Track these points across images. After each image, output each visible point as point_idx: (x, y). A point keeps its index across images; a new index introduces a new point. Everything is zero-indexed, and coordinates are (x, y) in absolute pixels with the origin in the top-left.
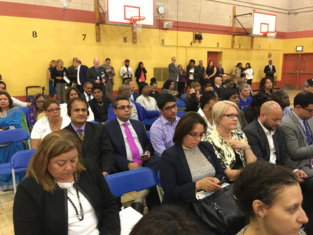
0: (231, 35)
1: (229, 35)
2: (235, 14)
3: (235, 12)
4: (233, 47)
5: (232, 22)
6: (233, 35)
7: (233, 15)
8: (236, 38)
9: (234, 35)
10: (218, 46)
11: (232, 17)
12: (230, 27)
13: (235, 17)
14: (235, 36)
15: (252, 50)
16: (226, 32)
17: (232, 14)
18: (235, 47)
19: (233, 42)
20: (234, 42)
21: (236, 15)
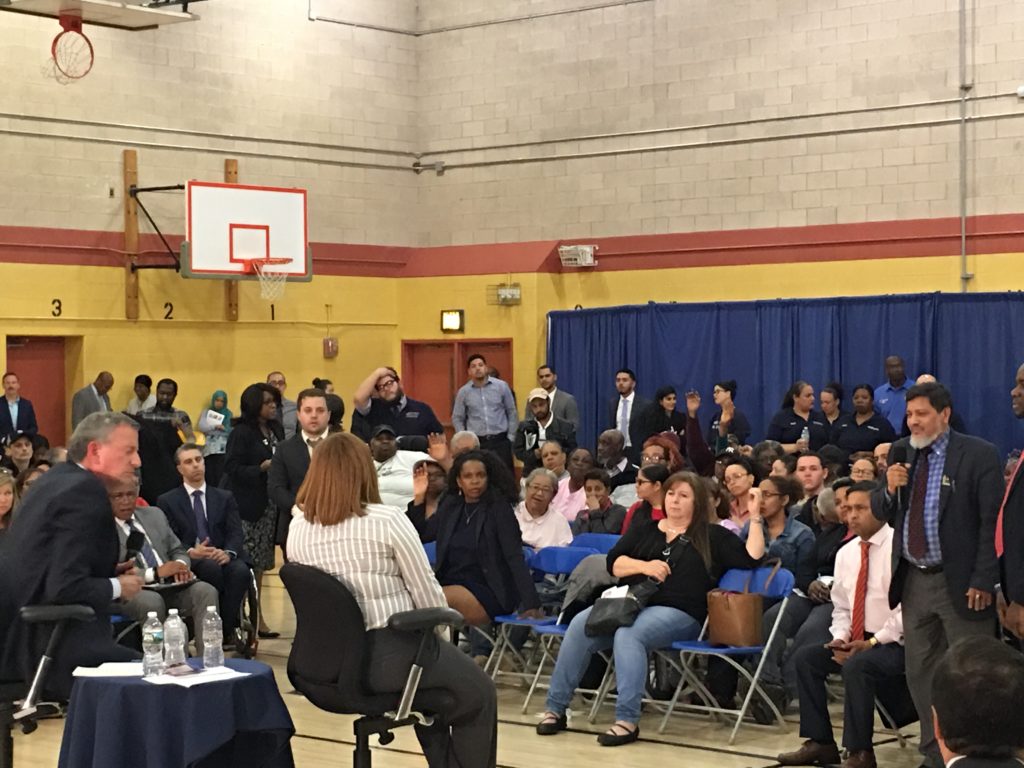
0: (123, 265)
1: (110, 264)
2: (136, 180)
3: (135, 173)
4: (132, 315)
5: (122, 213)
6: (129, 265)
7: (126, 183)
8: (147, 279)
9: (134, 269)
10: (57, 312)
11: (120, 192)
12: (111, 234)
13: (133, 192)
14: (142, 272)
15: (233, 329)
16: (95, 257)
17: (123, 183)
18: (143, 316)
19: (133, 294)
20: (137, 297)
21: (139, 187)
